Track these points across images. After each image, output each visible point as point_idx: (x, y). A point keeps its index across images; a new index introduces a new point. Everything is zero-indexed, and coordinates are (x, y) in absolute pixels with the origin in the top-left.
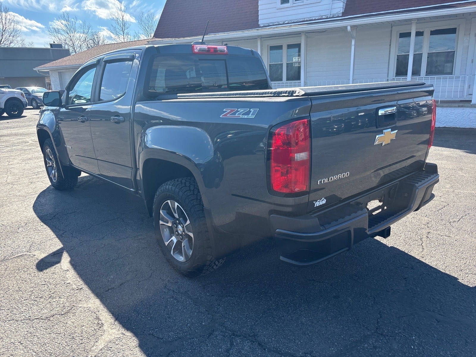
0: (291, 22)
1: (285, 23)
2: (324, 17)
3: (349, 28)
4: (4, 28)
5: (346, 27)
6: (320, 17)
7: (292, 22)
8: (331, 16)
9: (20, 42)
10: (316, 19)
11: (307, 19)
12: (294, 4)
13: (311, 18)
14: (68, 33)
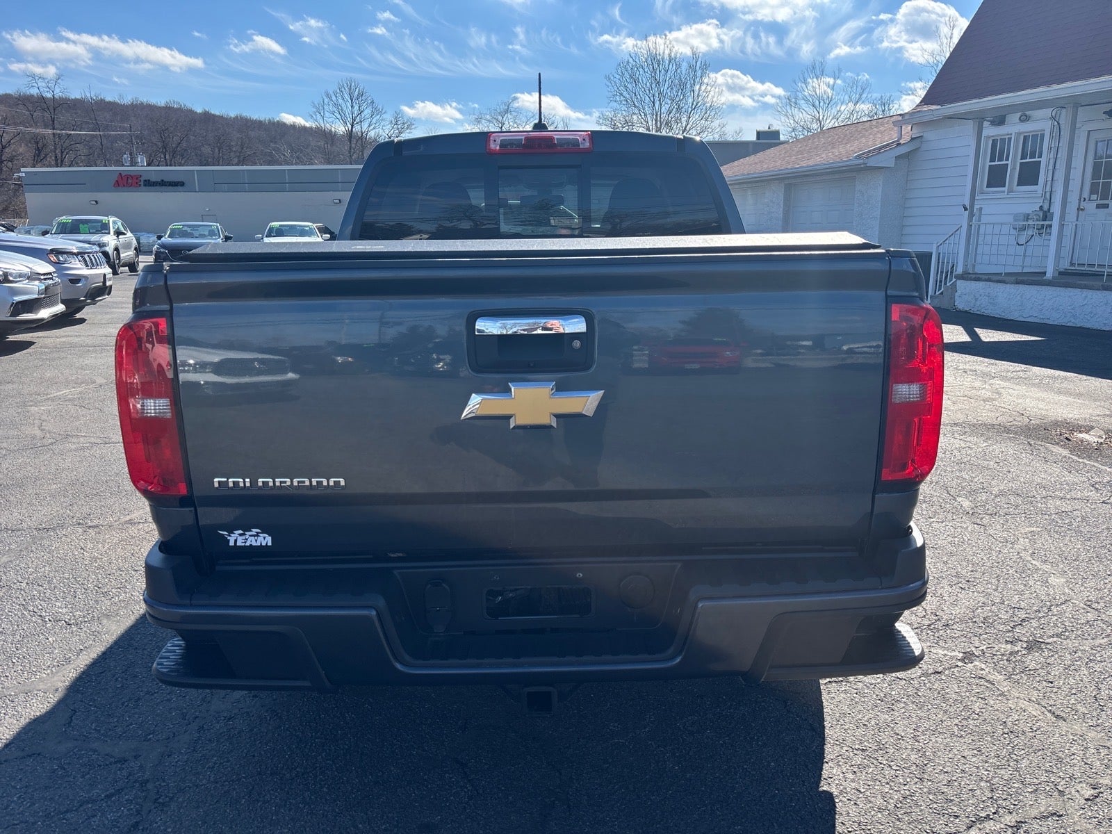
4: (695, 104)
9: (718, 130)
14: (813, 106)
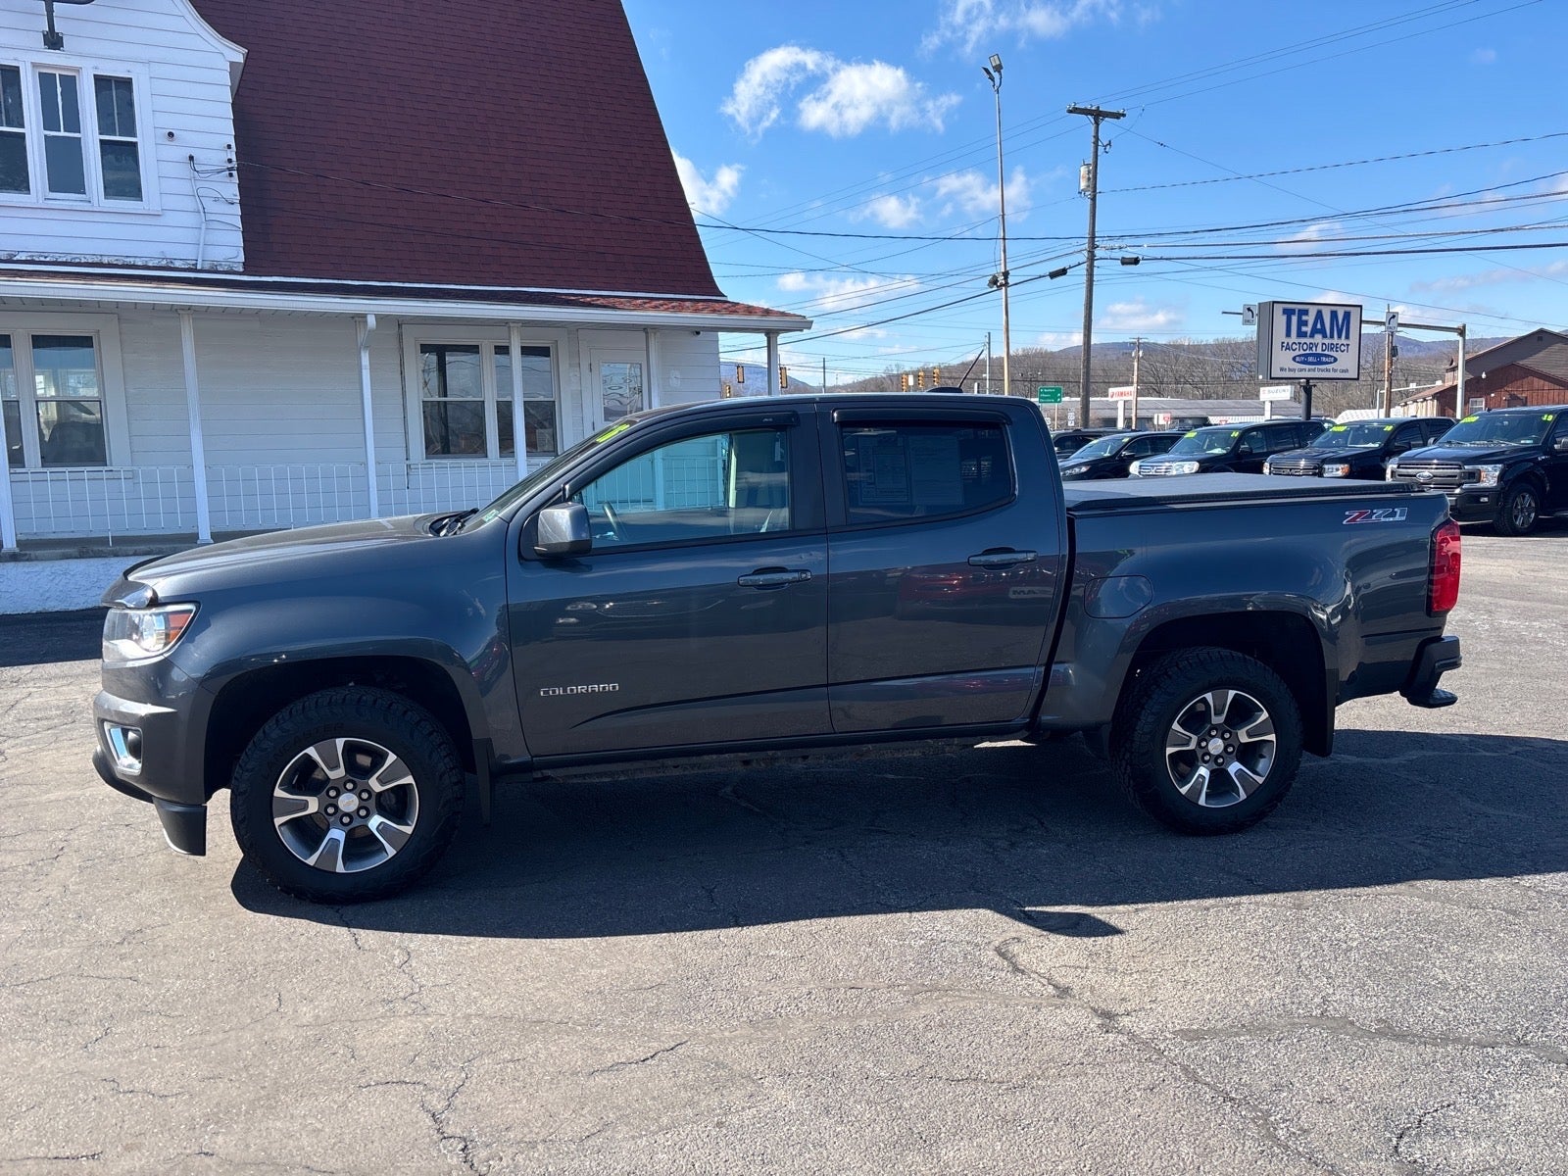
0: (42, 259)
1: (17, 258)
2: (178, 264)
3: (371, 321)
5: (364, 316)
6: (164, 263)
7: (48, 259)
8: (207, 267)
10: (150, 264)
11: (113, 260)
12: (47, 202)
13: (128, 260)
